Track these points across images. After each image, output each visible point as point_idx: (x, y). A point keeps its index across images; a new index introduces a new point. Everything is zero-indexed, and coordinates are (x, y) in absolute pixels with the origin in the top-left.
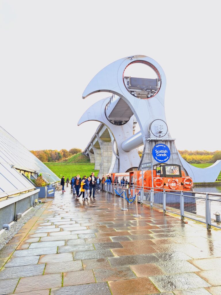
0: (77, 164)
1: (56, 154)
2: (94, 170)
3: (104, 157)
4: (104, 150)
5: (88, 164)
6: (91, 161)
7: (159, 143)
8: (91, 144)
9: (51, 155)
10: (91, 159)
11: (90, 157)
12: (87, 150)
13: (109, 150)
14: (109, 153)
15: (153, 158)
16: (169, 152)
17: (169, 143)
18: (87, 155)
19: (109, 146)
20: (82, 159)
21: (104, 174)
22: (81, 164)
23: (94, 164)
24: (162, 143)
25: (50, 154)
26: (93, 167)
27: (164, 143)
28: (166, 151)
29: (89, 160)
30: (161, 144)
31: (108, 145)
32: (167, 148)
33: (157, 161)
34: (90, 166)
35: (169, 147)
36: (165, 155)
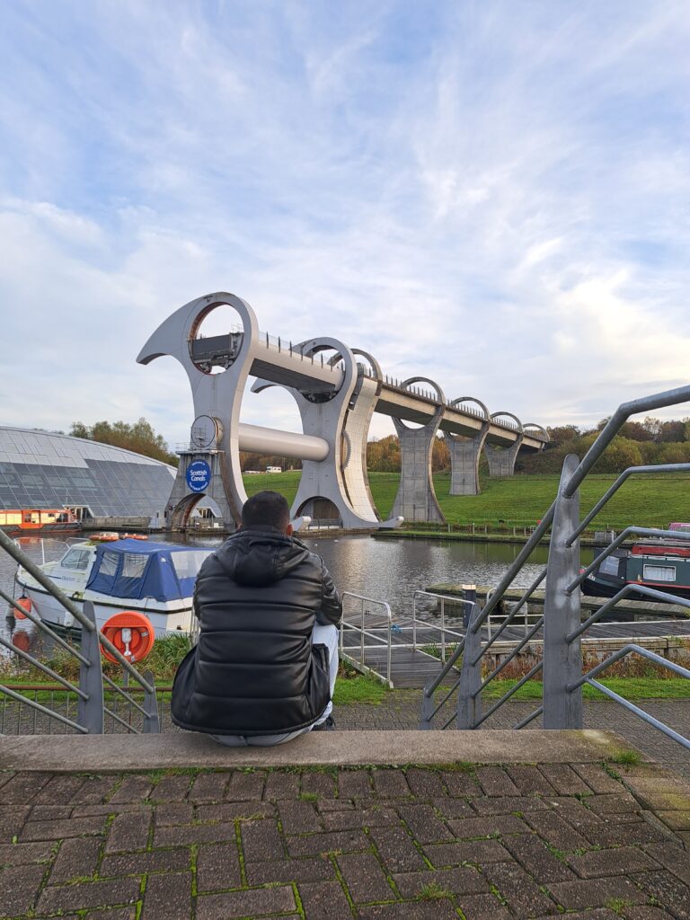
4: (406, 449)
7: (197, 458)
14: (418, 455)
15: (186, 484)
16: (209, 472)
17: (210, 458)
24: (200, 458)
27: (204, 458)
28: (205, 472)
30: (201, 460)
32: (206, 468)
33: (192, 489)
35: (210, 464)
36: (203, 479)
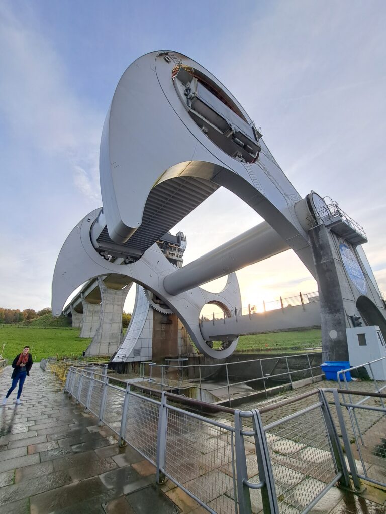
0: (48, 327)
1: (14, 315)
2: (78, 337)
3: (105, 314)
4: (107, 302)
5: (67, 328)
6: (73, 324)
8: (82, 294)
9: (6, 316)
10: (73, 320)
11: (74, 317)
12: (71, 306)
13: (116, 303)
14: (116, 307)
15: (348, 276)
18: (67, 316)
19: (116, 296)
20: (58, 322)
21: (101, 344)
22: (57, 328)
23: (80, 329)
25: (4, 314)
26: (76, 333)
29: (70, 323)
31: (116, 294)
34: (72, 332)
